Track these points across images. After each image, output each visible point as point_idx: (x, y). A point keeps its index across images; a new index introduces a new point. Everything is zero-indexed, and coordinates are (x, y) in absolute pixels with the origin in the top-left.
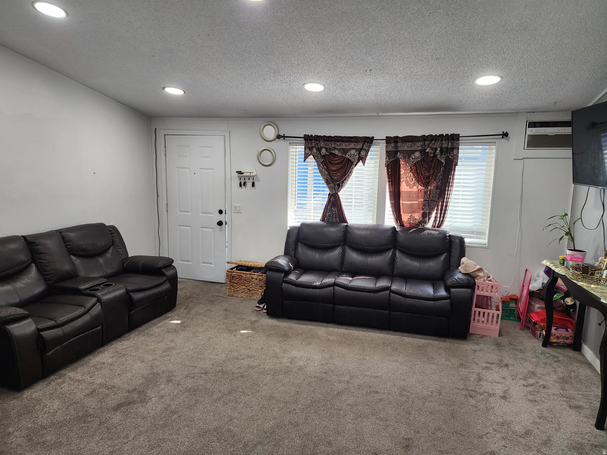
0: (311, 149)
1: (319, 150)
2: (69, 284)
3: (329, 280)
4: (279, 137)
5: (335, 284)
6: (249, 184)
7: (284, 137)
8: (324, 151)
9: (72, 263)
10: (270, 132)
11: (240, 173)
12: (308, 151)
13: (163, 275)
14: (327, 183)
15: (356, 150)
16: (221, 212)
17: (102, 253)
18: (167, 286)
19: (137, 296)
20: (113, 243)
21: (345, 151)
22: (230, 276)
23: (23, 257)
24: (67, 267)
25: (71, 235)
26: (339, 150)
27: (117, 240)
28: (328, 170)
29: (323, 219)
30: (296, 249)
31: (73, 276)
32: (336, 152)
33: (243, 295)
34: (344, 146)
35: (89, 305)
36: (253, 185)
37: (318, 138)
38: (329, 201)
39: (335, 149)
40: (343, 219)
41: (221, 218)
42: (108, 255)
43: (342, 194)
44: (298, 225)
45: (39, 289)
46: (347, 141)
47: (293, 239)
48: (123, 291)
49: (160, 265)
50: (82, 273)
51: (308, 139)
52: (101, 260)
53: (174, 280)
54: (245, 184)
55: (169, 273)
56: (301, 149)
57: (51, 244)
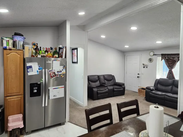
0: (163, 58)
1: (165, 58)
2: (104, 85)
3: (164, 94)
4: (154, 55)
5: (165, 95)
6: (146, 67)
7: (156, 55)
8: (167, 58)
9: (105, 81)
10: (152, 54)
11: (143, 64)
12: (162, 58)
13: (122, 86)
14: (168, 67)
15: (177, 57)
16: (138, 74)
17: (111, 80)
18: (122, 89)
19: (115, 89)
20: (113, 79)
21: (174, 58)
22: (139, 90)
23: (97, 79)
24: (104, 82)
25: (105, 76)
26: (172, 58)
27: (114, 78)
28: (169, 63)
29: (167, 78)
30: (157, 85)
31: (105, 84)
32: (171, 58)
33: (142, 95)
34: (173, 56)
35: (106, 88)
36: (147, 67)
37: (165, 55)
38: (169, 72)
39: (170, 57)
40: (174, 78)
41: (138, 76)
42: (112, 81)
43: (173, 70)
44: (159, 78)
45: (99, 85)
46: (174, 55)
47: (157, 82)
48: (112, 88)
49: (122, 84)
50: (106, 83)
51: (162, 55)
52: (110, 82)
53: (124, 88)
54: (145, 67)
55: (123, 86)
56: (160, 58)
57: (102, 77)
